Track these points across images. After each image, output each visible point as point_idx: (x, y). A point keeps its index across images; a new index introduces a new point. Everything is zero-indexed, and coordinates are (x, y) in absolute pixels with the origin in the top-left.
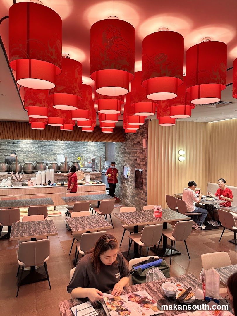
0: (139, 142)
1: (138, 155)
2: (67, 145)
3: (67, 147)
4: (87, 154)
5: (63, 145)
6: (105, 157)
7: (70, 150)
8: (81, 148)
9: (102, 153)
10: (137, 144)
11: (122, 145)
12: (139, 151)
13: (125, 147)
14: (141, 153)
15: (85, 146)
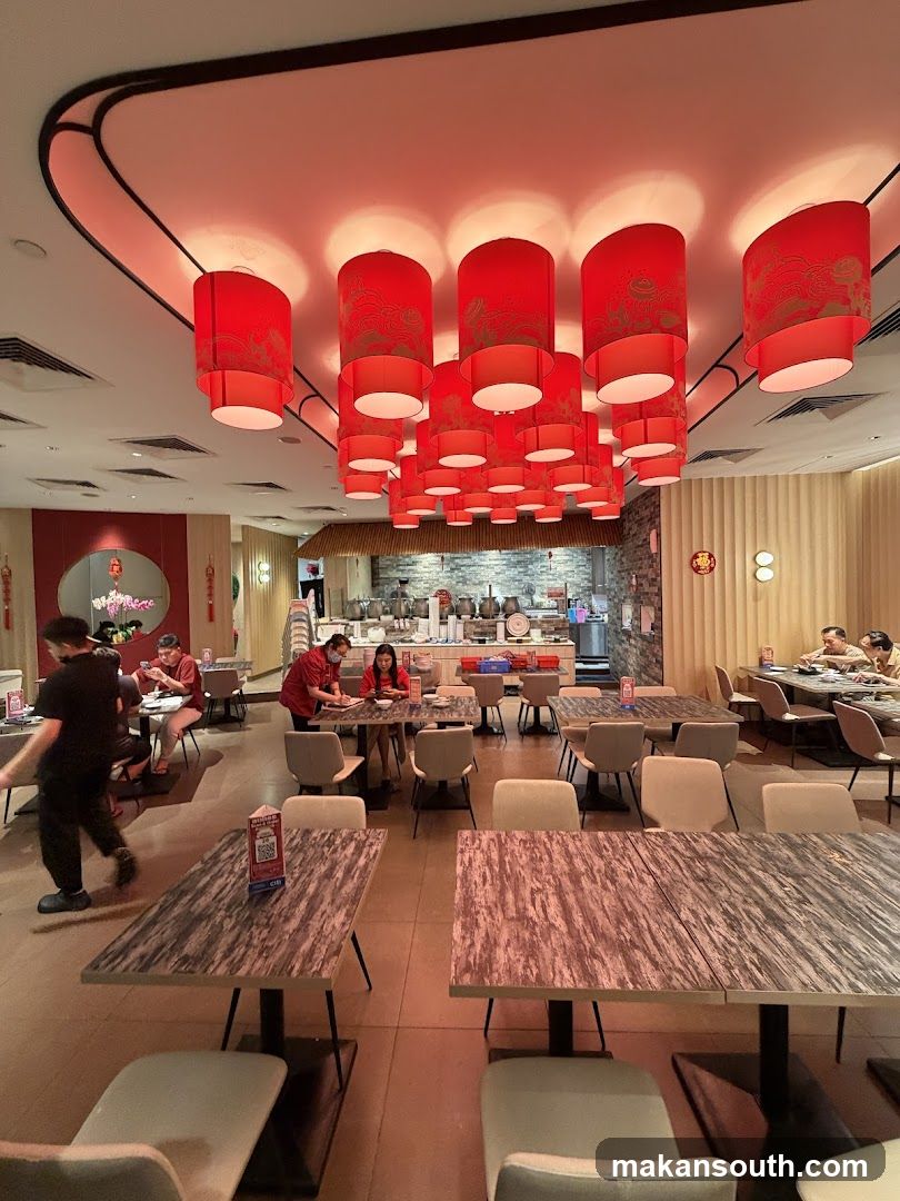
0: (645, 540)
1: (645, 573)
2: (504, 562)
3: (505, 567)
4: (549, 580)
5: (497, 562)
6: (590, 585)
7: (513, 572)
8: (535, 568)
9: (584, 576)
10: (642, 546)
11: (616, 554)
12: (646, 562)
13: (622, 556)
14: (651, 566)
15: (544, 564)
